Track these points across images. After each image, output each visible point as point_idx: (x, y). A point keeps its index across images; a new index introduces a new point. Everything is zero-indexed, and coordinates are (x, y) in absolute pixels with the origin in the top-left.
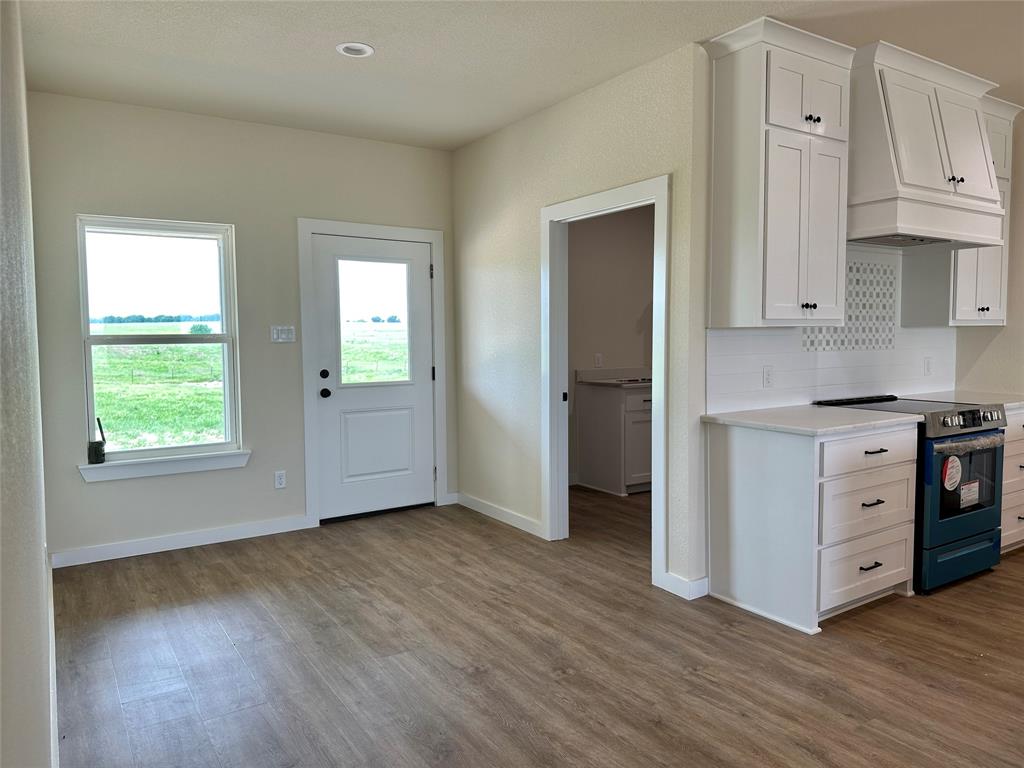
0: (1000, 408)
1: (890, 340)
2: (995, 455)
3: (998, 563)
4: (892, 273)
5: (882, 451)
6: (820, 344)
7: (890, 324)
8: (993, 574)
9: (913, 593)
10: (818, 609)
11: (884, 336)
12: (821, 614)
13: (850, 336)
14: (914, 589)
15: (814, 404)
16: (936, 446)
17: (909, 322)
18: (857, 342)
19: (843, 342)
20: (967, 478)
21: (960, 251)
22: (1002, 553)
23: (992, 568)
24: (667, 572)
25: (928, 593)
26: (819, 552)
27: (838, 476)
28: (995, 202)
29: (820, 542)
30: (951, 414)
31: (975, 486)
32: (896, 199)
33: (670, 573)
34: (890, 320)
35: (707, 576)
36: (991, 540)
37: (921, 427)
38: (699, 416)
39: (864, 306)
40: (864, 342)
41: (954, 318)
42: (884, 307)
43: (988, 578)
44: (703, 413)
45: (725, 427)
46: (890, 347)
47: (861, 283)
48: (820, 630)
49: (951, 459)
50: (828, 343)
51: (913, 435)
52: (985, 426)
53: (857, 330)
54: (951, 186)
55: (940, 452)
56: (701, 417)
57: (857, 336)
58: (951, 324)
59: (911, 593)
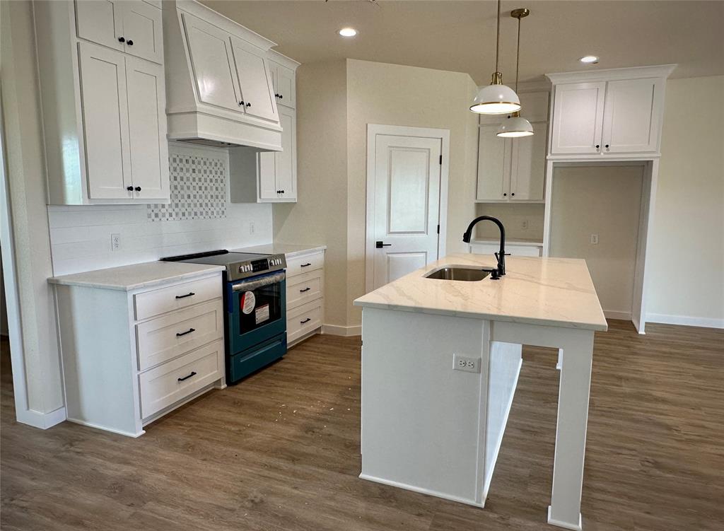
0: (282, 257)
1: (223, 212)
2: (280, 287)
3: (286, 353)
4: (221, 165)
5: (191, 294)
6: (164, 215)
7: (222, 201)
8: (283, 361)
9: (226, 385)
10: (141, 418)
11: (218, 209)
12: (144, 421)
13: (189, 210)
14: (227, 383)
15: (161, 260)
16: (235, 286)
17: (235, 200)
18: (196, 214)
19: (184, 214)
20: (259, 304)
21: (261, 153)
22: (288, 348)
23: (283, 356)
24: (28, 408)
25: (236, 383)
26: (139, 376)
27: (149, 319)
28: (277, 122)
29: (139, 369)
30: (246, 263)
31: (267, 308)
32: (196, 112)
33: (31, 410)
34: (222, 198)
35: (64, 406)
36: (280, 340)
37: (225, 274)
38: (45, 279)
39: (200, 188)
40: (201, 214)
41: (260, 197)
42: (217, 189)
43: (278, 365)
44: (50, 276)
45: (68, 287)
46: (223, 216)
47: (197, 171)
48: (144, 432)
49: (246, 293)
50: (171, 215)
51: (219, 280)
52: (271, 269)
53: (195, 205)
54: (241, 108)
55: (237, 290)
56: (48, 280)
57: (195, 210)
58: (259, 201)
59: (224, 386)
